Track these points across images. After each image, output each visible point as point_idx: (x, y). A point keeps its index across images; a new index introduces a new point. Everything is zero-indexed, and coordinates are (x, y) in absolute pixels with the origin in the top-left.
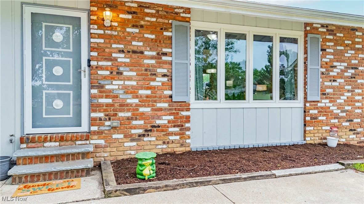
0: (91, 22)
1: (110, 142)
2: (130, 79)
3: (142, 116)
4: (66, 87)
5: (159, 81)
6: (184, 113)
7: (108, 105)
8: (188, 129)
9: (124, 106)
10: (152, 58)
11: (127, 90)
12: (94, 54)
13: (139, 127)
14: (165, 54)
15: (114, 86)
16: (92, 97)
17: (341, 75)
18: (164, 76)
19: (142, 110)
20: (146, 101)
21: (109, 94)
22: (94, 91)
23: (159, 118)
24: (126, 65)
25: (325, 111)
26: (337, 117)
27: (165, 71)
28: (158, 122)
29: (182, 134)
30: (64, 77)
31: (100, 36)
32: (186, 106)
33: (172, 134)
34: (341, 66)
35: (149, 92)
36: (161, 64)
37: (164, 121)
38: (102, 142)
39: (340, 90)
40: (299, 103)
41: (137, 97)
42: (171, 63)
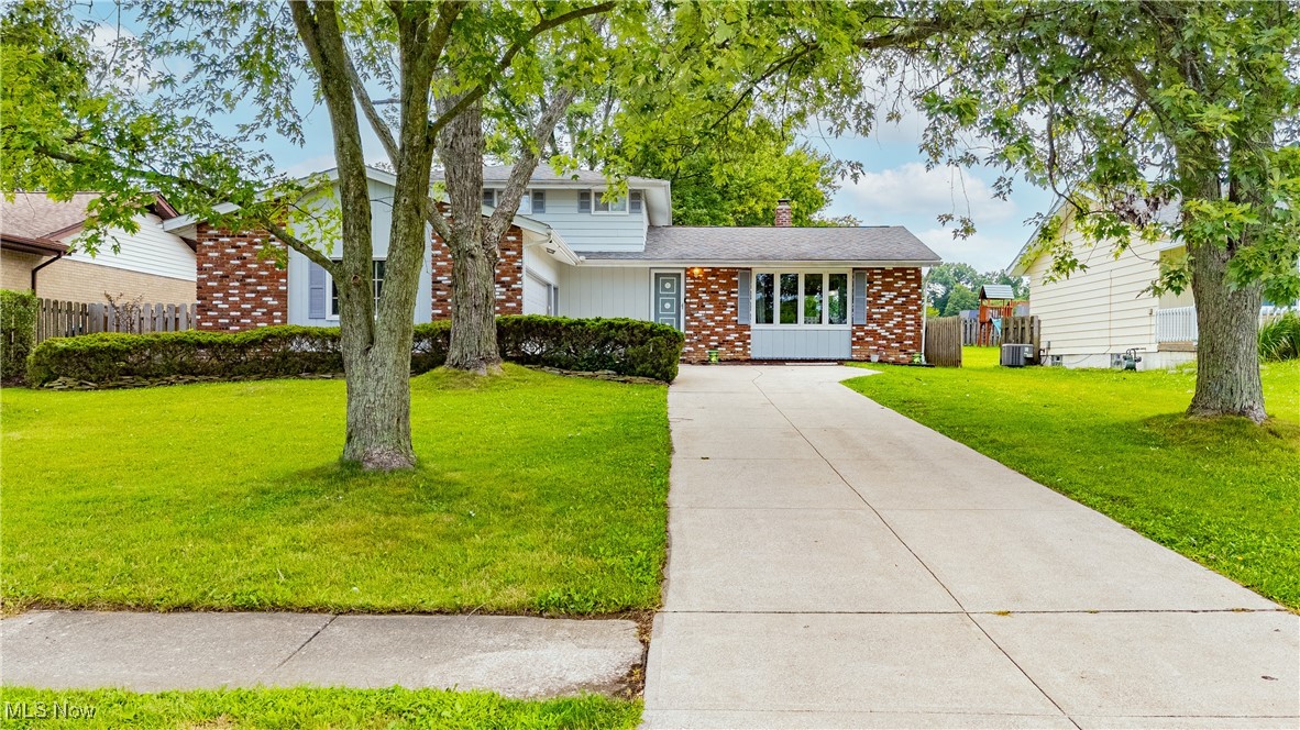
0: (686, 276)
1: (697, 349)
2: (709, 309)
3: (717, 334)
4: (672, 316)
5: (728, 311)
6: (746, 333)
7: (696, 326)
8: (749, 344)
9: (706, 327)
10: (724, 295)
11: (707, 316)
12: (688, 295)
13: (715, 341)
14: (733, 292)
15: (700, 314)
16: (686, 321)
17: (889, 303)
18: (732, 307)
19: (716, 330)
20: (719, 324)
21: (696, 319)
22: (688, 318)
23: (728, 335)
24: (707, 301)
25: (873, 333)
26: (884, 338)
27: (733, 304)
28: (728, 338)
29: (745, 345)
30: (671, 309)
31: (691, 284)
32: (748, 327)
33: (737, 346)
34: (888, 295)
35: (721, 318)
36: (730, 299)
37: (732, 337)
38: (692, 349)
39: (889, 316)
40: (847, 327)
41: (713, 321)
42: (736, 298)
